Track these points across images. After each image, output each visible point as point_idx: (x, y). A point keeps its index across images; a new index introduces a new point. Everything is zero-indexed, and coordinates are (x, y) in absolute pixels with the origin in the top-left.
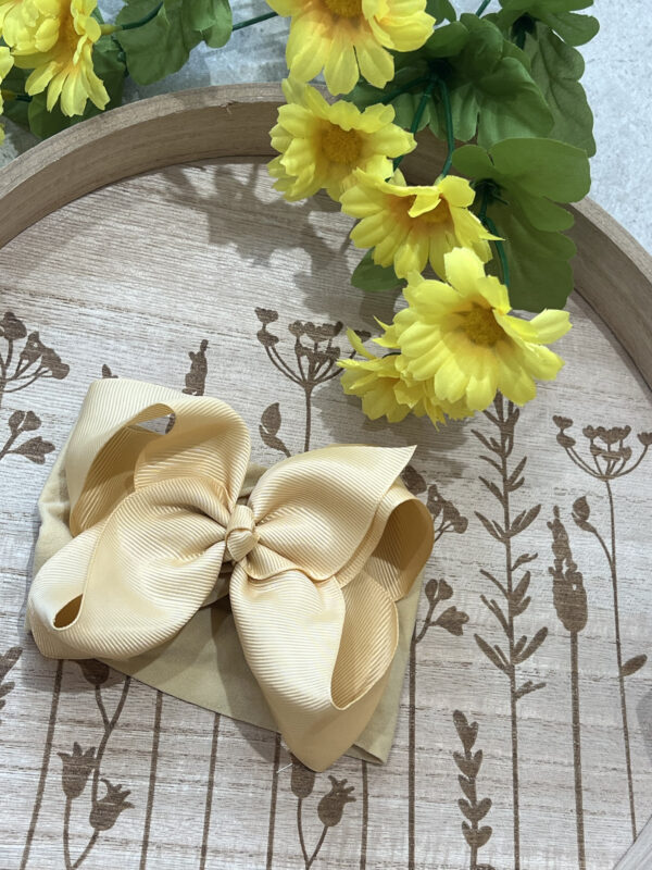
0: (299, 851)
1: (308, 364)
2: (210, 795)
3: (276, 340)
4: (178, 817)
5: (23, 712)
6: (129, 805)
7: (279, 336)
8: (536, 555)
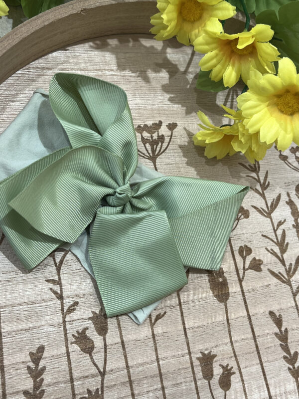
2: (164, 395)
8: (285, 220)
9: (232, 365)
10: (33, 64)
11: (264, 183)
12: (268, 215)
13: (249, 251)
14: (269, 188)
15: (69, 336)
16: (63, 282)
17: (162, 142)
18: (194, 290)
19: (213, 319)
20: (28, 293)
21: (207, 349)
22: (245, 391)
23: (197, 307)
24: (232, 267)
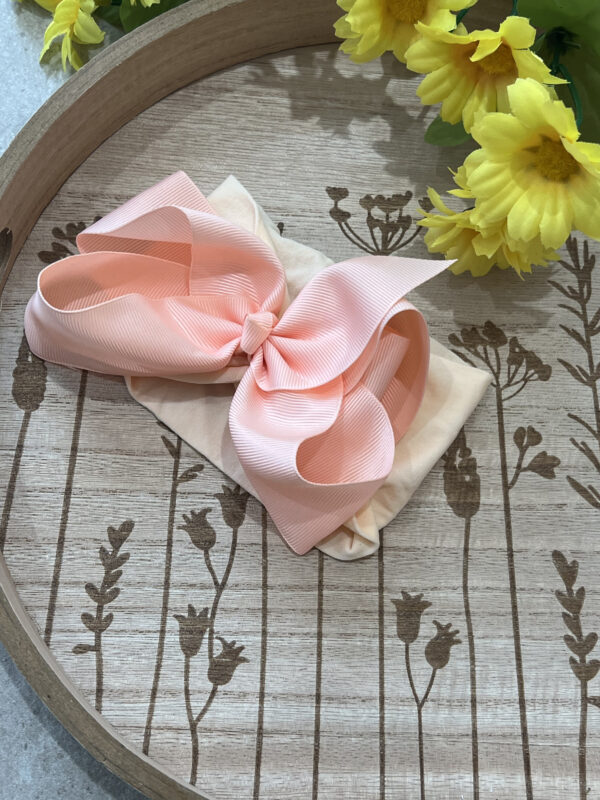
0: (410, 694)
1: (381, 234)
2: (319, 646)
3: (348, 215)
4: (291, 668)
5: (138, 579)
6: (244, 660)
7: (351, 212)
9: (458, 628)
11: (594, 324)
12: (590, 380)
13: (536, 438)
15: (178, 516)
17: (405, 229)
21: (414, 590)
24: (494, 461)
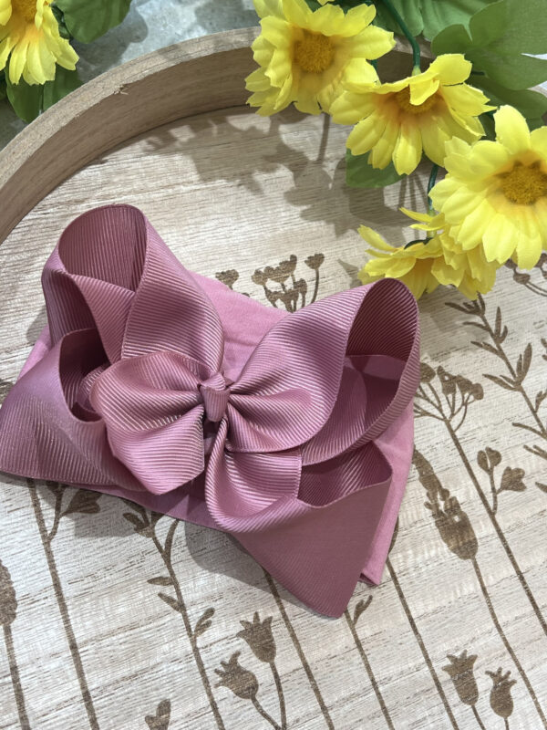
1: (284, 305)
7: (248, 291)
9: (508, 669)
10: (50, 199)
11: (498, 331)
12: (517, 385)
13: (496, 457)
14: (507, 337)
15: (210, 673)
16: (179, 578)
17: (304, 293)
18: (414, 546)
19: (458, 591)
20: (121, 610)
21: (457, 649)
22: (540, 711)
23: (425, 576)
24: (472, 492)
